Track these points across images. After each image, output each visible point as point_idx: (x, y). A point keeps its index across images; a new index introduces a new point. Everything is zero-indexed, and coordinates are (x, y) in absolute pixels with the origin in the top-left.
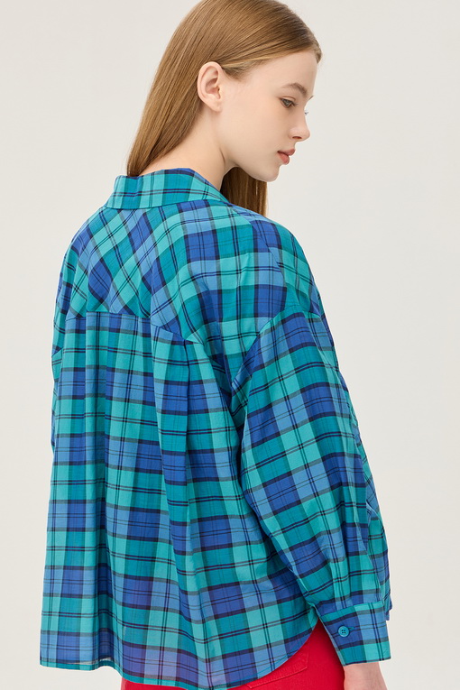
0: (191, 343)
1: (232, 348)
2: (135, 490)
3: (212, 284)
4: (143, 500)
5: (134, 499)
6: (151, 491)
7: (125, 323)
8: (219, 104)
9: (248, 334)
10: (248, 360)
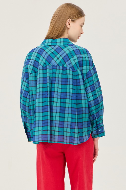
0: (78, 71)
1: (84, 72)
2: (61, 103)
3: (81, 59)
4: (62, 105)
5: (60, 104)
6: (64, 103)
7: (58, 67)
8: (70, 27)
9: (88, 69)
10: (87, 74)
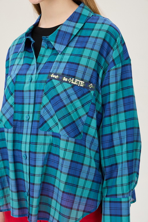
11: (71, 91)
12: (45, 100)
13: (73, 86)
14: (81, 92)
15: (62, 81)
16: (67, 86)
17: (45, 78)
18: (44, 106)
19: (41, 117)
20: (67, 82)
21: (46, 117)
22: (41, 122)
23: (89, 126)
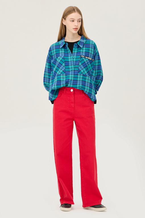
11: (88, 61)
12: (80, 64)
13: (89, 60)
14: (91, 61)
15: (85, 58)
16: (87, 60)
17: (79, 57)
18: (80, 66)
19: (79, 69)
20: (87, 58)
21: (80, 69)
22: (79, 71)
23: (93, 73)
